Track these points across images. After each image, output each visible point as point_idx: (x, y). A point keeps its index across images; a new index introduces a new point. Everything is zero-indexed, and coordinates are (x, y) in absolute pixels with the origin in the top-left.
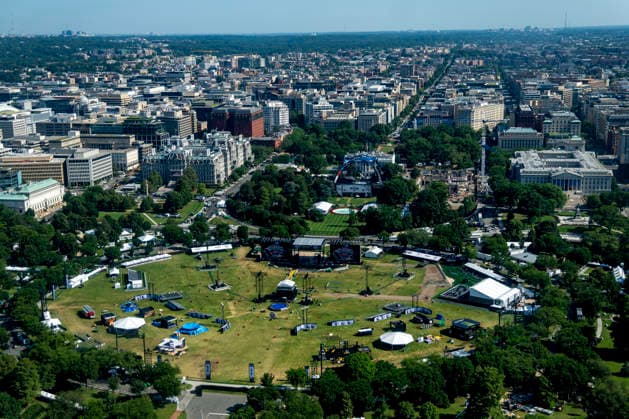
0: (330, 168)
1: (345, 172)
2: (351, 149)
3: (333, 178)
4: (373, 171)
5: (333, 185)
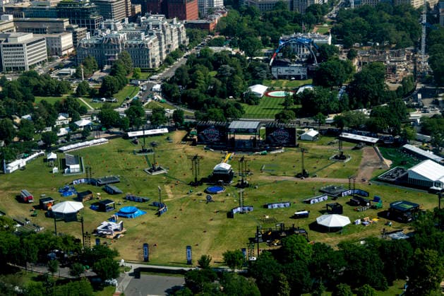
0: (265, 51)
1: (280, 55)
2: (287, 30)
3: (268, 61)
4: (309, 52)
5: (268, 67)
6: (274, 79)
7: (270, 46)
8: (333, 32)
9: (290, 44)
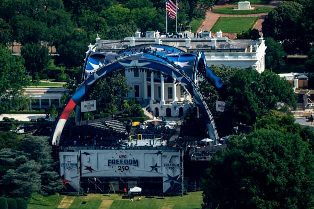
0: (37, 91)
1: (90, 106)
2: (112, 23)
3: (46, 128)
4: (189, 98)
5: (46, 151)
6: (68, 190)
7: (54, 76)
8: (270, 29)
9: (123, 70)
